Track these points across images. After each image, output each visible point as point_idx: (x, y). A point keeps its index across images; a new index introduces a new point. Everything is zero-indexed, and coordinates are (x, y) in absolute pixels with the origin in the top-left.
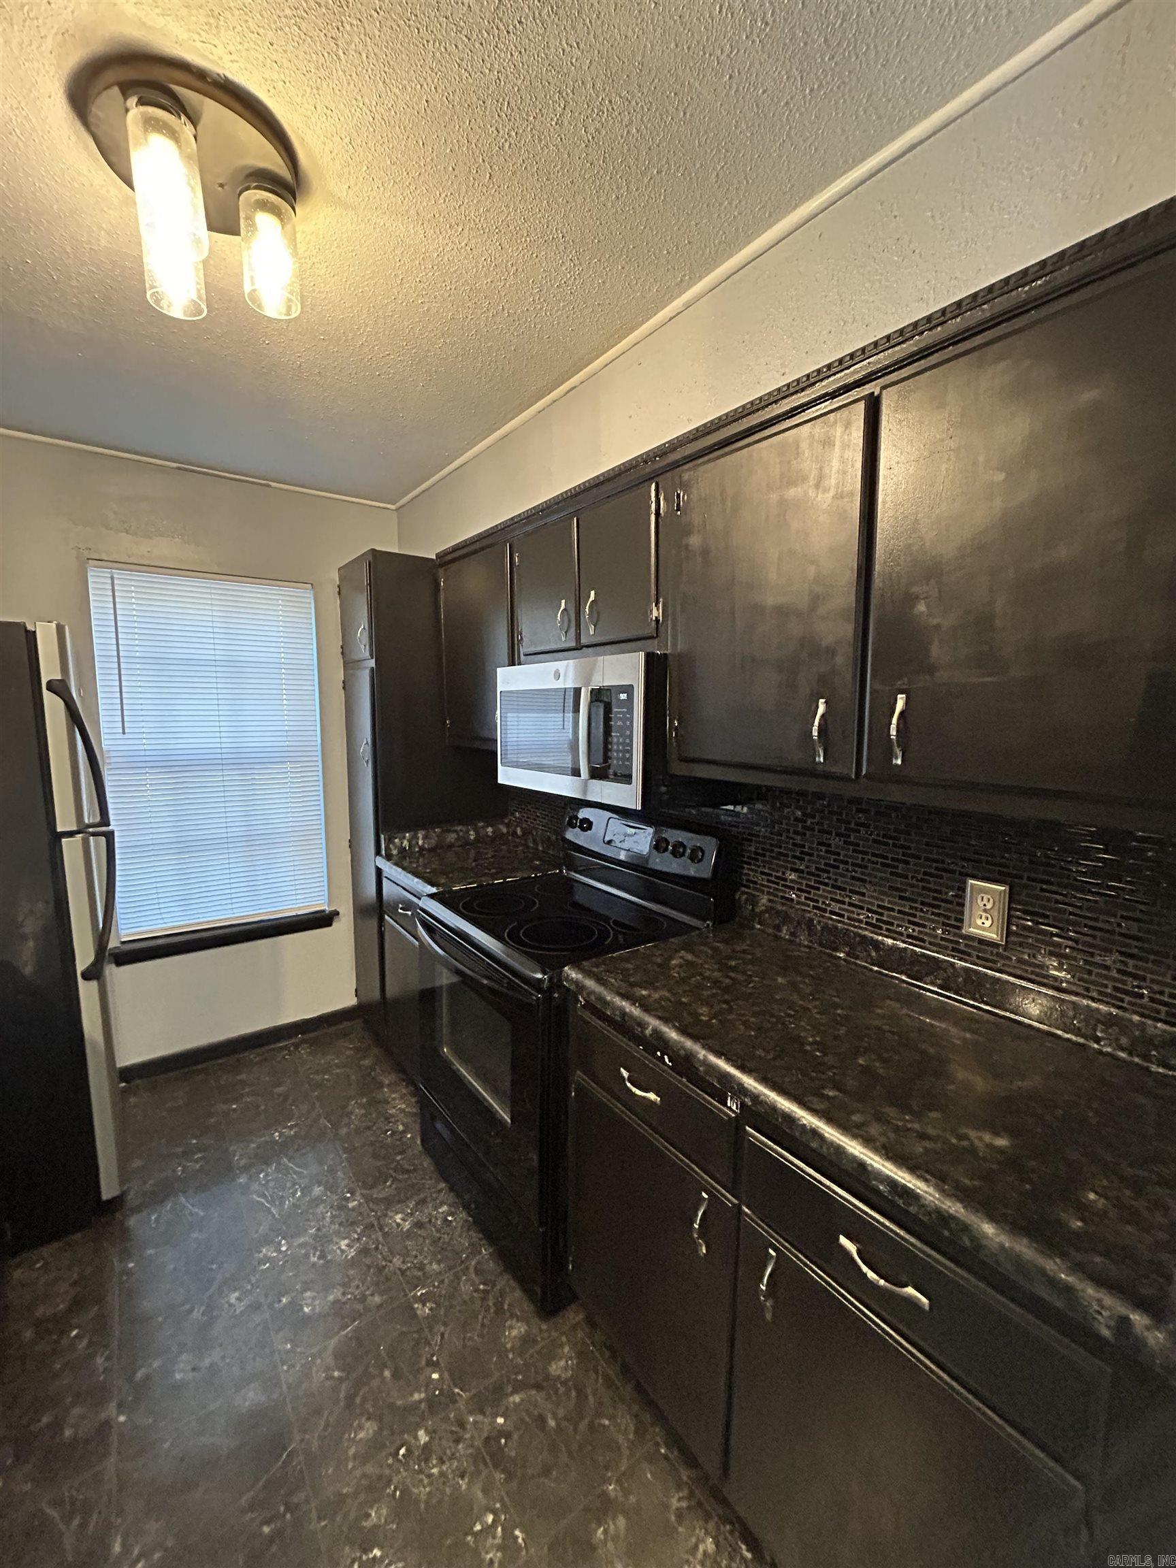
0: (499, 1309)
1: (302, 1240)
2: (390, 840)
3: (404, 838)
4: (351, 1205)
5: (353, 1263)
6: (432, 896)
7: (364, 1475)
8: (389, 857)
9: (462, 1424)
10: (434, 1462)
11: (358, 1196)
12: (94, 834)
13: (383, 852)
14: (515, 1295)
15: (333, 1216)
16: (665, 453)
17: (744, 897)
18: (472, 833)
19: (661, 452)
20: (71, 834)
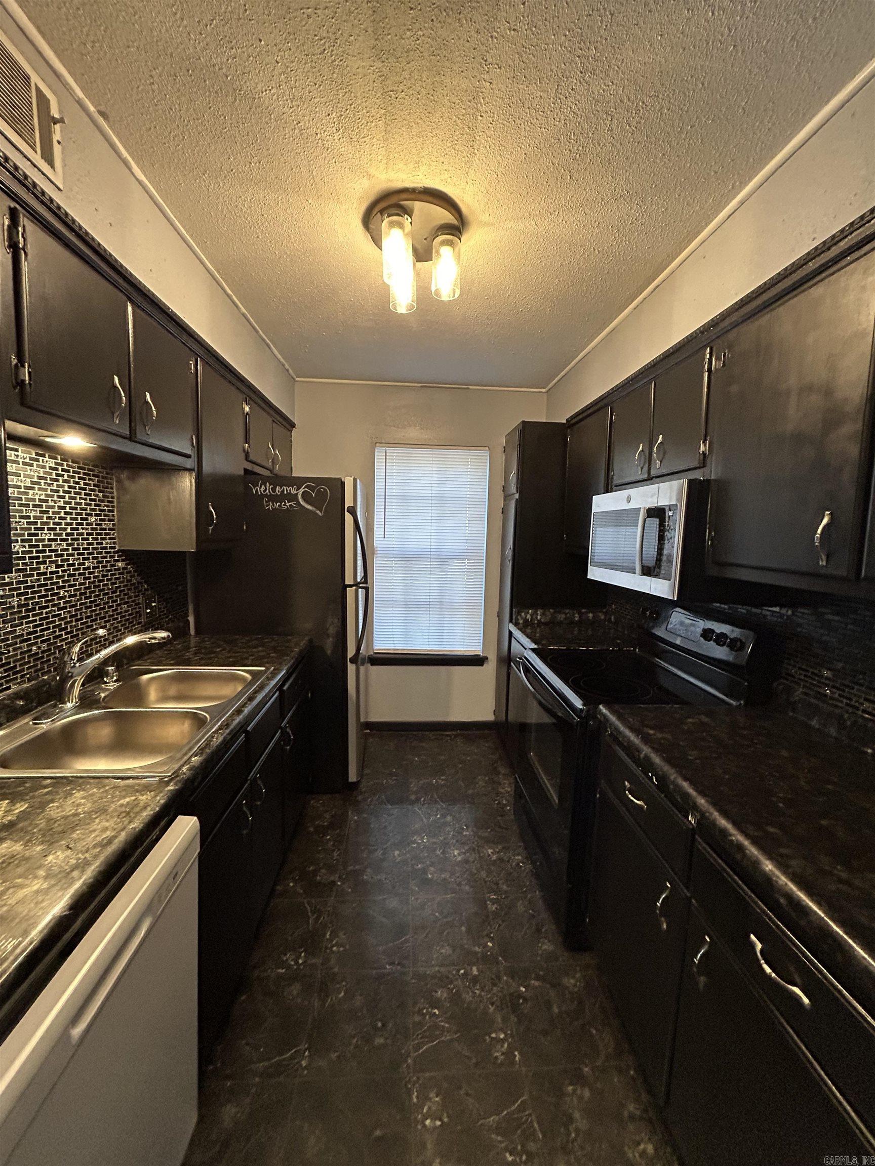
0: (538, 930)
1: (435, 840)
2: (519, 613)
3: (528, 613)
4: (464, 833)
5: (458, 864)
6: (533, 650)
7: (439, 971)
8: (516, 624)
9: (499, 978)
10: (478, 987)
11: (470, 829)
12: (361, 588)
13: (514, 621)
14: (550, 927)
15: (453, 835)
16: (717, 324)
17: (781, 687)
18: (577, 615)
19: (714, 323)
20: (351, 586)
